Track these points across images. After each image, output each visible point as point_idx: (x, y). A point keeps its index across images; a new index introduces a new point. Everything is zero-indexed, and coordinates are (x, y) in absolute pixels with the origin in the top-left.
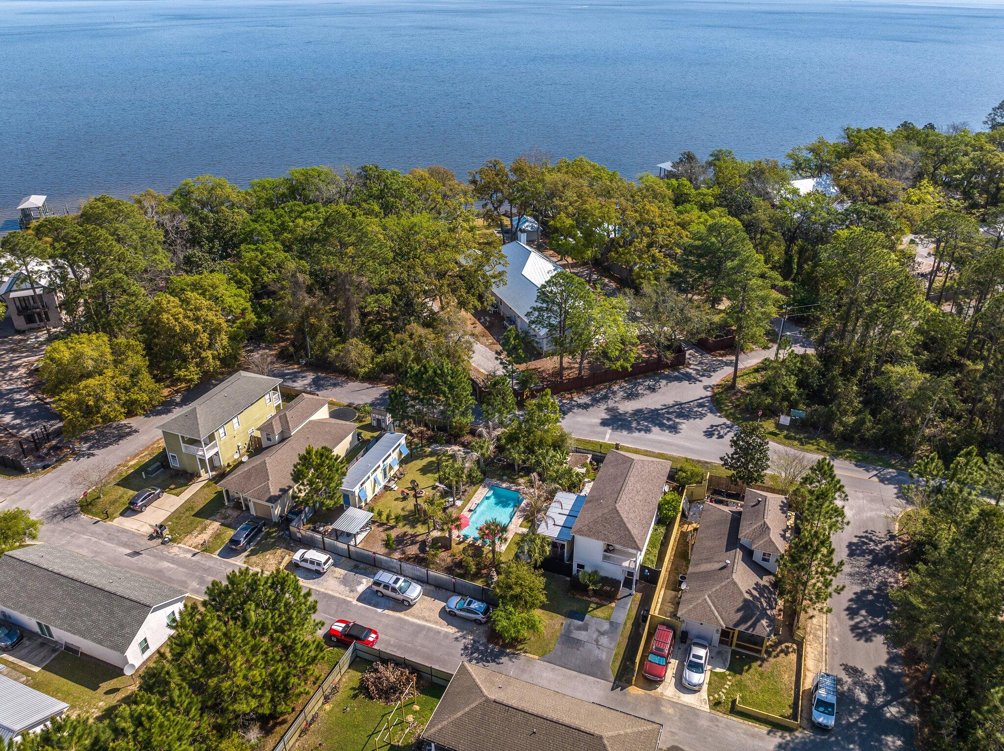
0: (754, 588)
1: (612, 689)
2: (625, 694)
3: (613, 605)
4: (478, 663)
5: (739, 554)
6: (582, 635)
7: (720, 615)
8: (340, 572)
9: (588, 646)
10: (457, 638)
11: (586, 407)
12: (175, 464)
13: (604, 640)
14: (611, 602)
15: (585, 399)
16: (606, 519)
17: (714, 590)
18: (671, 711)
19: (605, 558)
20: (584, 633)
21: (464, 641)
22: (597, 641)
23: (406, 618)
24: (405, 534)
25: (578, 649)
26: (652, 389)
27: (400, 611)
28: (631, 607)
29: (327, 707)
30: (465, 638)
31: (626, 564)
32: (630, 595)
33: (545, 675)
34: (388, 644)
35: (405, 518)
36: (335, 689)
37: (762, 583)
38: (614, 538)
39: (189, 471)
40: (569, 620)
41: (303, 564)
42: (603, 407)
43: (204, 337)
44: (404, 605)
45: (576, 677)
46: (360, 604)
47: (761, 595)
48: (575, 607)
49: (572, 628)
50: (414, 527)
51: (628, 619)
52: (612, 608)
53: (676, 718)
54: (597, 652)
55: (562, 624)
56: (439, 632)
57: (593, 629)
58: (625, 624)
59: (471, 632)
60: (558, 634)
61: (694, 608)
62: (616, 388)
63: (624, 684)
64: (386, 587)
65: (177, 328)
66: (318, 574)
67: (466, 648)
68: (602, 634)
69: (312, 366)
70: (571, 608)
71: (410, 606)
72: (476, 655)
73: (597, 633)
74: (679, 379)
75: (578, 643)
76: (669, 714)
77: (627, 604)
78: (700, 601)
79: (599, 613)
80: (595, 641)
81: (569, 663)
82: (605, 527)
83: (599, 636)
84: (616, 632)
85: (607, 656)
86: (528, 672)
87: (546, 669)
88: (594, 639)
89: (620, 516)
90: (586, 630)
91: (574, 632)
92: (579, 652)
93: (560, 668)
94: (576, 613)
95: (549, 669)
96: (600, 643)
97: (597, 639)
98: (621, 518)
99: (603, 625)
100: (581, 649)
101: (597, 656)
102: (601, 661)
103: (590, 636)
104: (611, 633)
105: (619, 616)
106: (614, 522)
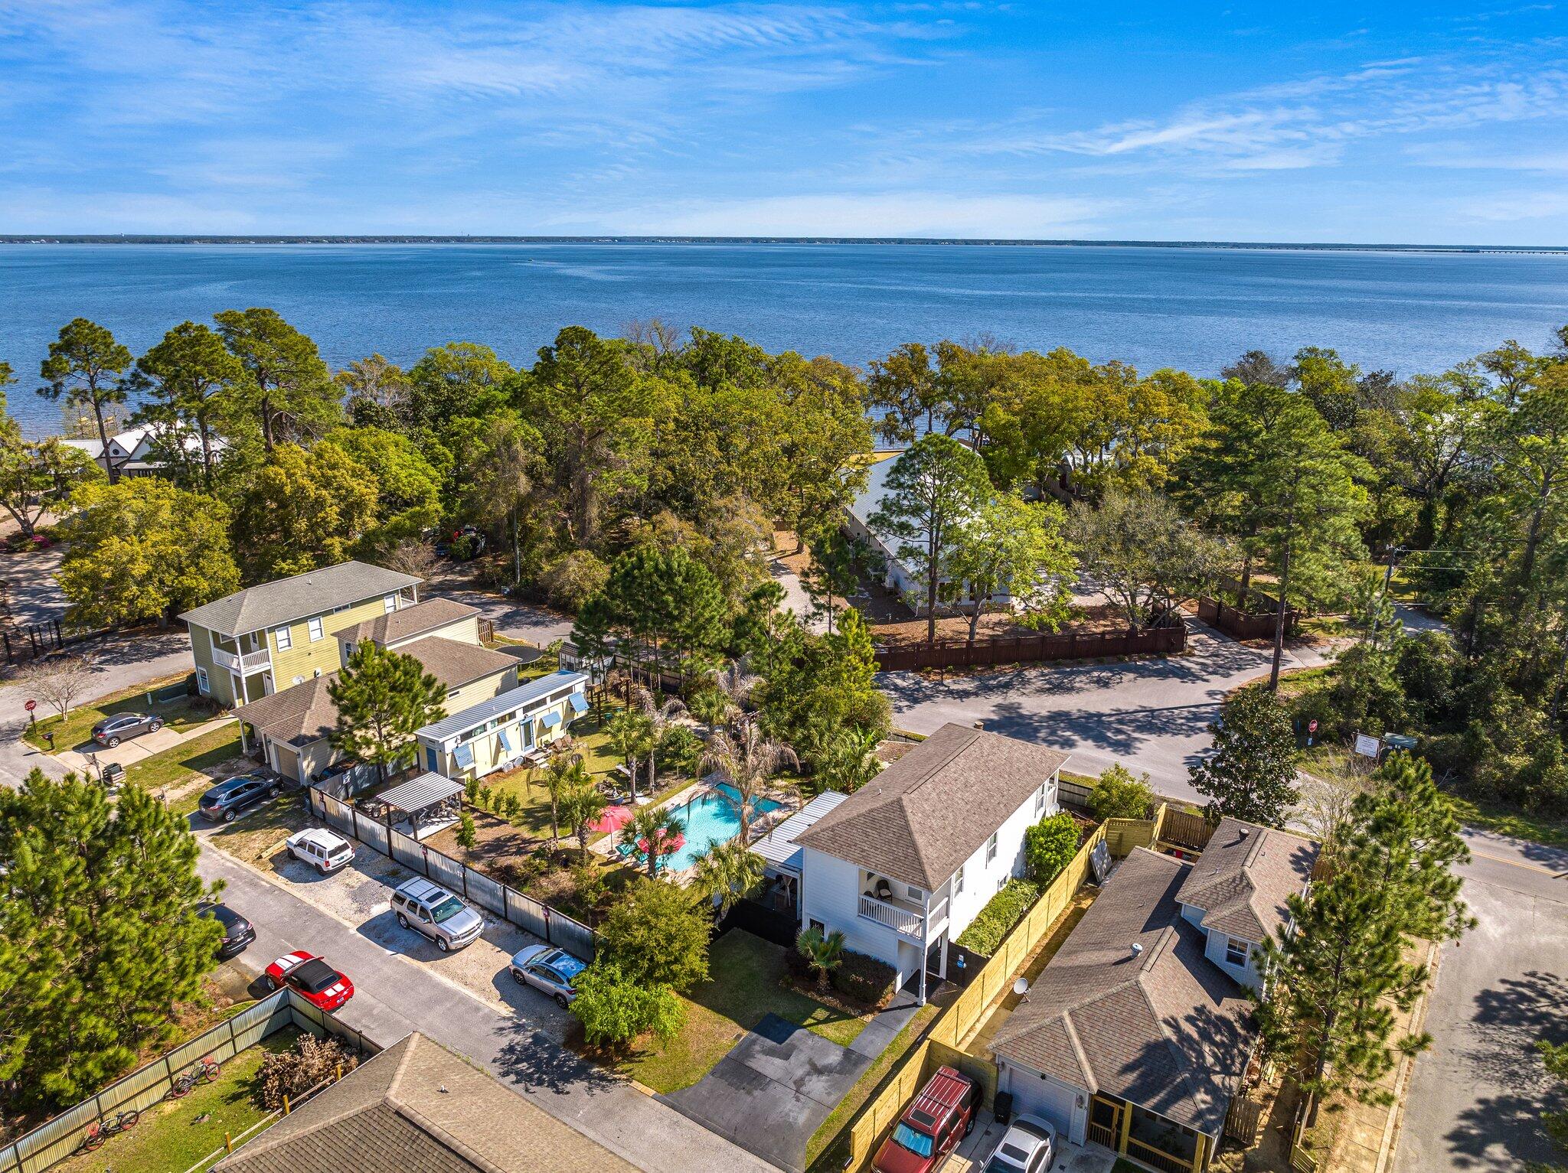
0: (1189, 1019)
3: (869, 1018)
4: (517, 1082)
5: (1170, 937)
6: (769, 1065)
7: (1091, 1061)
8: (358, 878)
9: (776, 1090)
10: (503, 1029)
11: (963, 695)
12: (205, 689)
13: (817, 1085)
14: (864, 1013)
15: (967, 684)
16: (873, 820)
17: (1087, 1000)
19: (865, 910)
20: (778, 1061)
21: (513, 1036)
22: (799, 1083)
23: (431, 972)
24: (514, 838)
25: (749, 1093)
26: (1104, 684)
27: (424, 960)
28: (906, 1029)
29: (169, 1107)
30: (518, 1031)
31: (908, 929)
32: (916, 1005)
33: (650, 1131)
34: (368, 1012)
35: (529, 813)
36: (204, 1076)
37: (1216, 1010)
38: (881, 858)
39: (222, 700)
40: (755, 1035)
41: (298, 852)
42: (997, 699)
43: (332, 513)
44: (435, 947)
45: (718, 1148)
46: (359, 935)
47: (1205, 1036)
48: (782, 1007)
49: (754, 1050)
50: (535, 828)
51: (890, 1051)
52: (863, 1024)
55: (735, 1039)
56: (477, 1009)
57: (803, 1057)
58: (880, 1060)
59: (541, 1021)
60: (721, 1056)
61: (1031, 1035)
62: (1031, 674)
64: (413, 906)
65: (288, 490)
66: (319, 873)
67: (511, 1049)
68: (817, 1070)
69: (515, 597)
70: (773, 1010)
71: (449, 952)
72: (523, 1066)
73: (807, 1067)
74: (1163, 674)
75: (757, 1079)
77: (899, 1021)
78: (1047, 1021)
79: (830, 1030)
80: (795, 1083)
81: (716, 1118)
82: (867, 836)
83: (808, 1074)
84: (851, 1072)
85: (809, 1119)
86: (617, 1119)
87: (661, 1119)
88: (795, 1078)
89: (905, 817)
90: (786, 1056)
91: (758, 1056)
92: (749, 1099)
93: (692, 1124)
94: (779, 1020)
95: (667, 1122)
96: (804, 1089)
97: (802, 1079)
98: (907, 822)
99: (827, 1055)
100: (757, 1093)
101: (787, 1115)
102: (791, 1126)
103: (788, 1072)
104: (840, 1072)
105: (872, 1042)
106: (888, 828)
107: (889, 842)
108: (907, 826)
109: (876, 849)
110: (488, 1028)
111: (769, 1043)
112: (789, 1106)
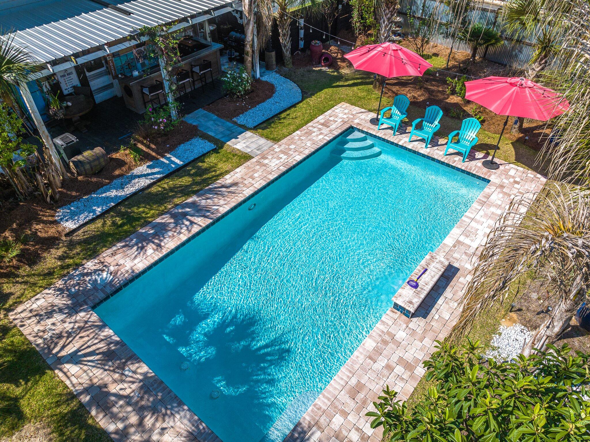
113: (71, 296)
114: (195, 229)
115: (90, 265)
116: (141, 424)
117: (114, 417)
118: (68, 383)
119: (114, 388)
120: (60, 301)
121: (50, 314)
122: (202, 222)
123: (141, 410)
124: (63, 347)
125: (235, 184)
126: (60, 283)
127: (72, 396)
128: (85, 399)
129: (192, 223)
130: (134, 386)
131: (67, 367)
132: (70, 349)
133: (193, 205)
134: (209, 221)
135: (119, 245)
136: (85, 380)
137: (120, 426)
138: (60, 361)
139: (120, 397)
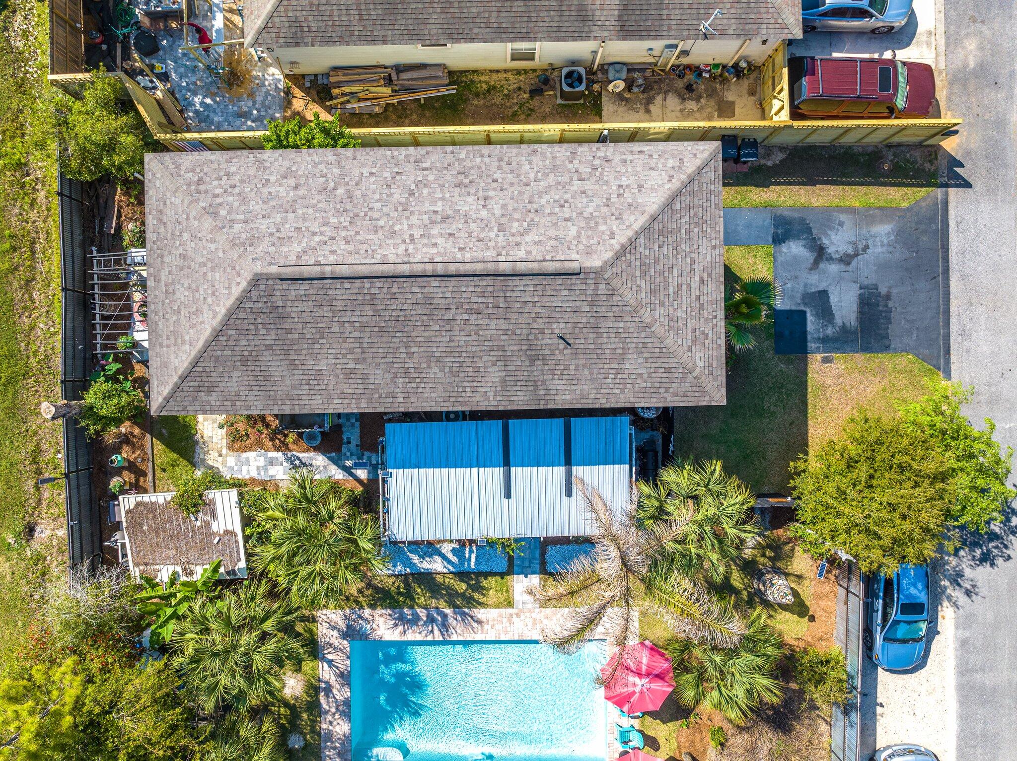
1: (967, 185)
2: (968, 153)
6: (844, 303)
9: (869, 275)
10: (968, 593)
13: (838, 241)
18: (971, 45)
20: (834, 299)
21: (968, 573)
22: (846, 260)
25: (888, 297)
30: (960, 575)
33: (985, 349)
40: (811, 345)
45: (963, 278)
49: (830, 331)
51: (748, 202)
53: (985, 29)
54: (877, 250)
55: (825, 360)
56: (964, 644)
57: (814, 278)
58: (767, 204)
60: (861, 358)
63: (943, 163)
67: (987, 559)
68: (820, 253)
70: (769, 353)
75: (868, 302)
76: (981, 48)
80: (849, 264)
81: (933, 305)
82: (679, 286)
83: (830, 259)
84: (802, 221)
85: (882, 222)
86: (993, 389)
87: (968, 351)
88: (843, 267)
89: (631, 241)
90: (823, 294)
91: (838, 321)
92: (894, 291)
93: (953, 320)
94: (778, 337)
95: (966, 343)
96: (850, 251)
97: (841, 260)
98: (638, 234)
99: (795, 258)
100: (883, 290)
101: (889, 245)
102: (899, 233)
103: (839, 280)
104: (809, 230)
105: (749, 226)
106: (657, 261)
107: (677, 246)
108: (645, 230)
109: (693, 261)
110: (977, 606)
111: (812, 323)
112: (879, 249)
113: (349, 627)
114: (430, 638)
115: (367, 612)
116: (334, 714)
117: (328, 702)
118: (321, 672)
119: (335, 691)
120: (342, 625)
121: (334, 628)
122: (438, 636)
123: (337, 709)
124: (329, 653)
125: (479, 622)
126: (348, 611)
127: (319, 680)
128: (323, 685)
129: (432, 631)
130: (342, 698)
131: (325, 664)
132: (330, 657)
133: (445, 616)
134: (441, 639)
135: (389, 611)
136: (327, 676)
137: (327, 708)
138: (323, 659)
139: (334, 697)
